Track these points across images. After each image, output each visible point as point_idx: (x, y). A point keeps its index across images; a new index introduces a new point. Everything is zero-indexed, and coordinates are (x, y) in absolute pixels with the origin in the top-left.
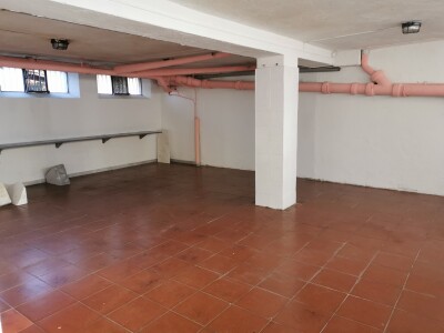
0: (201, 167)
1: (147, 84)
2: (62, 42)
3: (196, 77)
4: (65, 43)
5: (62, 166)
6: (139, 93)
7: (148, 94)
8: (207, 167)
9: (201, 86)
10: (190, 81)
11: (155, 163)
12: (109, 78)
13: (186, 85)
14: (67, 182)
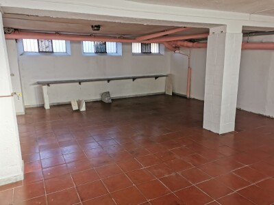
0: (190, 99)
1: (163, 47)
2: (96, 26)
3: (190, 41)
4: (98, 27)
5: (109, 92)
6: (158, 52)
7: (163, 52)
8: (194, 99)
9: (193, 47)
10: (186, 43)
11: (164, 94)
12: (140, 44)
13: (183, 46)
14: (110, 101)
